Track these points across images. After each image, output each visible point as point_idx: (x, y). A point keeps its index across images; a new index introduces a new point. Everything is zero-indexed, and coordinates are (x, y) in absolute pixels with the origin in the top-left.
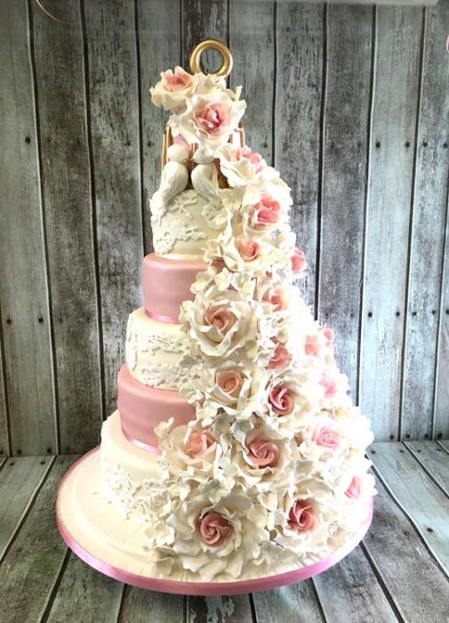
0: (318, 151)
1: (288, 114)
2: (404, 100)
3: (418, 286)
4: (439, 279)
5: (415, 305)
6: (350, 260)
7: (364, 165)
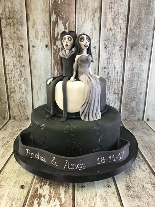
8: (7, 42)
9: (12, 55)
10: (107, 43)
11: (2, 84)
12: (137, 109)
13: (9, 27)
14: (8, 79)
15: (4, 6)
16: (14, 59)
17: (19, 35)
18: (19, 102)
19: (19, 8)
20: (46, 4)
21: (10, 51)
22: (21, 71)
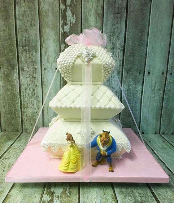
11: (17, 101)
13: (25, 52)
14: (22, 96)
15: (22, 36)
16: (28, 79)
17: (34, 59)
18: (31, 116)
19: (34, 37)
20: (57, 36)
21: (25, 72)
22: (34, 90)
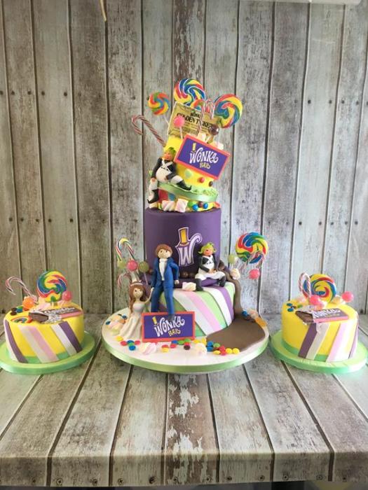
0: (266, 105)
1: (246, 79)
2: (329, 70)
3: (335, 204)
4: (350, 199)
5: (333, 217)
6: (287, 184)
7: (299, 116)
8: (118, 215)
9: (122, 231)
10: (239, 217)
12: (280, 299)
